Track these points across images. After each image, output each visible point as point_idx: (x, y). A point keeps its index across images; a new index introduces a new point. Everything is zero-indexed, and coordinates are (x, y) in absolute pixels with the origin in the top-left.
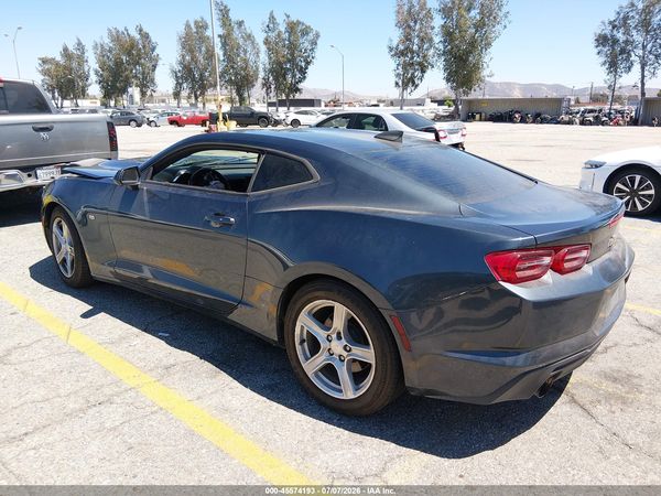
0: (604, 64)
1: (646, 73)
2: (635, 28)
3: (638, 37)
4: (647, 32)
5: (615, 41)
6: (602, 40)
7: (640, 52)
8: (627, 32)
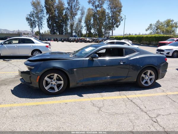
0: (29, 25)
1: (40, 28)
2: (35, 17)
3: (36, 19)
4: (38, 18)
5: (31, 20)
6: (28, 19)
7: (37, 23)
8: (33, 18)
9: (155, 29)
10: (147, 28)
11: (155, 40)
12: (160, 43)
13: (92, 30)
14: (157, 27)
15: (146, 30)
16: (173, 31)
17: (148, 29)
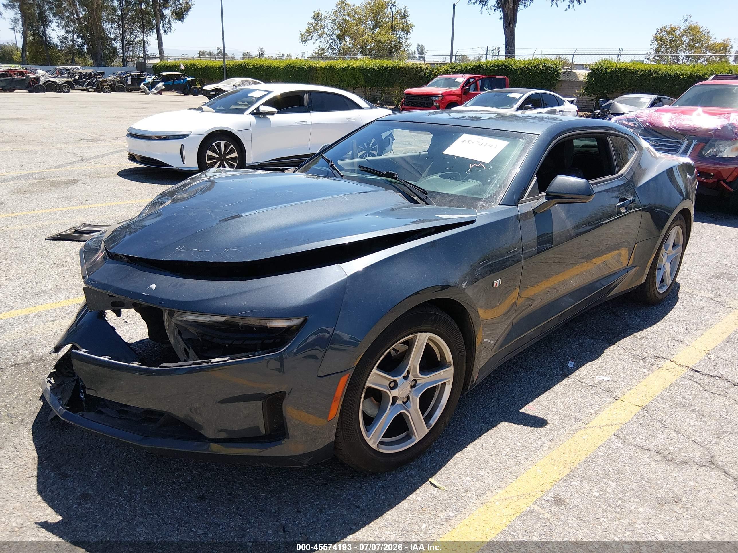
9: (335, 37)
10: (304, 31)
11: (363, 82)
12: (408, 95)
13: (54, 25)
14: (339, 27)
15: (302, 36)
16: (398, 47)
17: (310, 33)
